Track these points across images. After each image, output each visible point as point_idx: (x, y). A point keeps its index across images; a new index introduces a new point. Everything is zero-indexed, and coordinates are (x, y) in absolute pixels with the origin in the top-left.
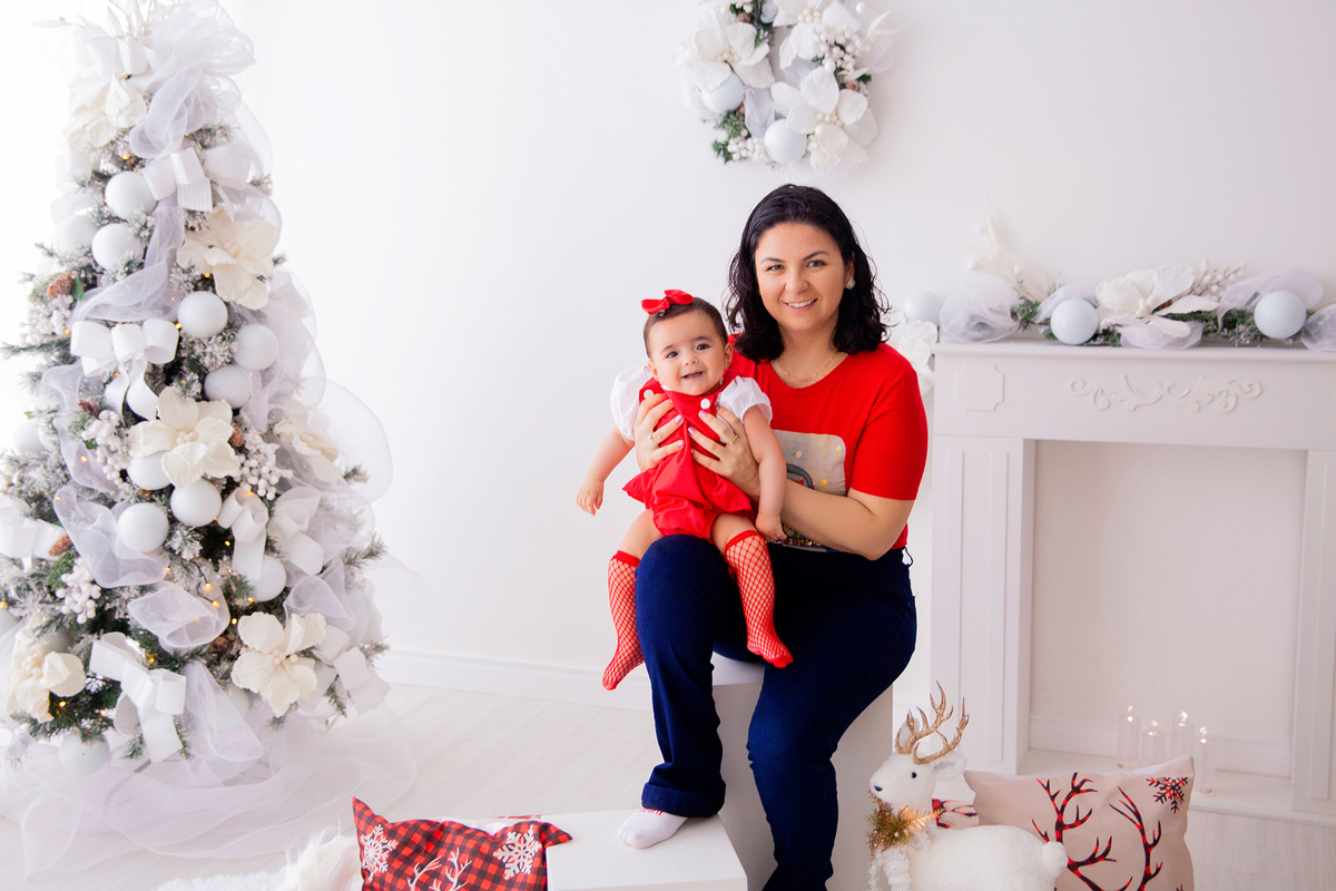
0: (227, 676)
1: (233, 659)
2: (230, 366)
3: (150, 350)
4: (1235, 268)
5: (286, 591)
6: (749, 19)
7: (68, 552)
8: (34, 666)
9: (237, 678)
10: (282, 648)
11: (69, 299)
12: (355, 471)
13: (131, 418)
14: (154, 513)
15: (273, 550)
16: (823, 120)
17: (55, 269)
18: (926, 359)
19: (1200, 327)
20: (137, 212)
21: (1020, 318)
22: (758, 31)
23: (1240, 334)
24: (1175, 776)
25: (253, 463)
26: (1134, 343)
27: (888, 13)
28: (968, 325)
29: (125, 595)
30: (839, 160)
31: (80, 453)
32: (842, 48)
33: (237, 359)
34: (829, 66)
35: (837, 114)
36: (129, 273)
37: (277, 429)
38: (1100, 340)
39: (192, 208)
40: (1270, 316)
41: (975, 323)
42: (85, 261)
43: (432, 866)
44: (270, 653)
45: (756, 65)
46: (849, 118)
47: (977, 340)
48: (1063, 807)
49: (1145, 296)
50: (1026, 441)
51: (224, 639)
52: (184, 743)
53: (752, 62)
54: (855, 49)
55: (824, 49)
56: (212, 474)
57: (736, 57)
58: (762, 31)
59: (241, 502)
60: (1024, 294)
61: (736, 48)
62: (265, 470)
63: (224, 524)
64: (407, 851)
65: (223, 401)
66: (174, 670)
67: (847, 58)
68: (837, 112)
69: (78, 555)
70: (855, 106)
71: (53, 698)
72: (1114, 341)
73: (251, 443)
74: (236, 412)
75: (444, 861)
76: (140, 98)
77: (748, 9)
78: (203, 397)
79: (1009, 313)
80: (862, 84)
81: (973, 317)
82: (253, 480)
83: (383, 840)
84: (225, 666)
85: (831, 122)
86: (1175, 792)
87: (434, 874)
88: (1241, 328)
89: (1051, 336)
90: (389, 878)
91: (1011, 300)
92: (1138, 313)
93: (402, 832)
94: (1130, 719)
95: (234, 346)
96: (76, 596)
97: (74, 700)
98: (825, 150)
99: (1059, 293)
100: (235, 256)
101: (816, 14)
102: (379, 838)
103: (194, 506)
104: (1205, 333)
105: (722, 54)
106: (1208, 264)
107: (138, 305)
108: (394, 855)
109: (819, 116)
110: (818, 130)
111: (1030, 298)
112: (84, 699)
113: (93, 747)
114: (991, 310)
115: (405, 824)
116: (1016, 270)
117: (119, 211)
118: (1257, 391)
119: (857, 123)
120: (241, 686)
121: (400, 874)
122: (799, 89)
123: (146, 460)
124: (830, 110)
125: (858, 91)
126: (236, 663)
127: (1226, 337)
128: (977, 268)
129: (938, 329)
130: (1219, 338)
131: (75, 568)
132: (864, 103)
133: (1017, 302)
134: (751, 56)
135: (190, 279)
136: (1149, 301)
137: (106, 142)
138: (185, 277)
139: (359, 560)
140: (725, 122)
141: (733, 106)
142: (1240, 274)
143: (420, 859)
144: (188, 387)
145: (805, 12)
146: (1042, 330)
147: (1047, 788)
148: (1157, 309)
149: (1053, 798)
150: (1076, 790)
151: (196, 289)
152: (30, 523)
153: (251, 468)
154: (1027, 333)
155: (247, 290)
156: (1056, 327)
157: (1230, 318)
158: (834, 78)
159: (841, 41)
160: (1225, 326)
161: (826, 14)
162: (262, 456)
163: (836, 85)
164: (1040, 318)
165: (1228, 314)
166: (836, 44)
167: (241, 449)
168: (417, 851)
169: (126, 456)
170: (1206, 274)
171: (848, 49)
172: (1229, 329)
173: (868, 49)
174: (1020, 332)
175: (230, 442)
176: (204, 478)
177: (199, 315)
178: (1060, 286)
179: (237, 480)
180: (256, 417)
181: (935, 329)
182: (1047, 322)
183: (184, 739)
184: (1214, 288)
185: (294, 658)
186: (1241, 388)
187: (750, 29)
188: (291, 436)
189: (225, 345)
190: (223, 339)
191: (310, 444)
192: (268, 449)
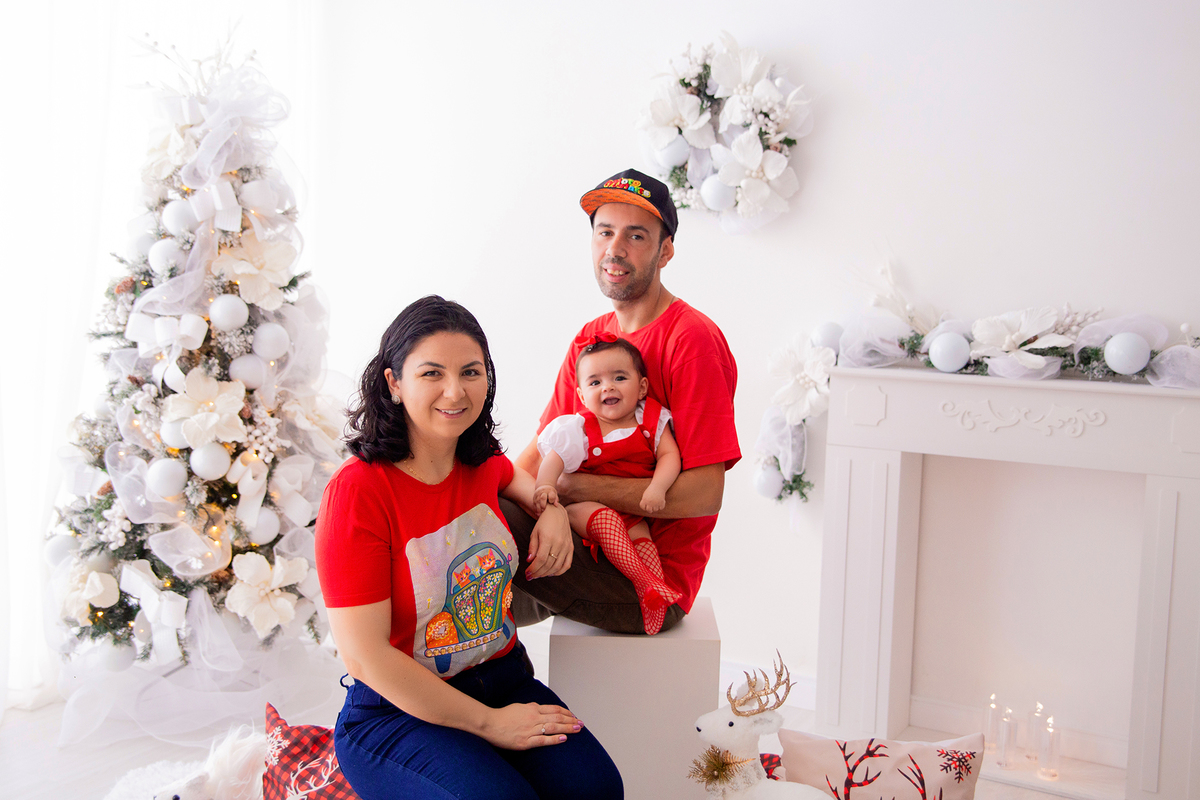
0: (222, 601)
1: (229, 588)
2: (250, 355)
3: (185, 339)
4: (1095, 311)
5: (279, 537)
6: (696, 92)
7: (109, 492)
8: (80, 581)
9: (230, 604)
10: (268, 583)
11: (131, 297)
13: (166, 391)
14: (177, 467)
15: (271, 503)
16: (751, 176)
17: (124, 273)
18: (825, 379)
19: (1057, 362)
20: (183, 230)
21: (907, 348)
22: (703, 102)
23: (1094, 369)
24: (964, 750)
25: (257, 432)
26: (997, 373)
27: (802, 86)
28: (862, 352)
29: (150, 530)
30: (761, 209)
31: (131, 419)
32: (766, 115)
33: (255, 349)
34: (753, 130)
35: (762, 171)
36: (171, 276)
37: (285, 408)
38: (970, 369)
39: (225, 229)
40: (1116, 355)
41: (868, 350)
42: (144, 268)
43: (314, 764)
44: (258, 586)
45: (700, 130)
46: (772, 175)
47: (870, 365)
48: (855, 768)
49: (1012, 333)
50: (903, 454)
51: (226, 573)
52: (185, 654)
53: (696, 127)
54: (778, 117)
55: (750, 116)
56: (222, 440)
57: (685, 124)
58: (705, 102)
59: (245, 463)
60: (914, 328)
61: (685, 116)
62: (265, 439)
63: (232, 480)
64: (296, 750)
65: (240, 382)
66: (181, 593)
67: (770, 124)
68: (762, 169)
69: (116, 497)
70: (777, 163)
71: (94, 610)
72: (982, 370)
73: (258, 417)
74: (250, 391)
75: (323, 762)
76: (192, 142)
77: (694, 83)
78: (225, 377)
79: (897, 343)
80: (785, 147)
81: (866, 345)
82: (256, 446)
83: (280, 739)
84: (222, 594)
85: (757, 177)
86: (962, 765)
87: (313, 771)
88: (1095, 364)
89: (929, 364)
90: (278, 771)
91: (903, 333)
92: (1005, 348)
93: (294, 734)
94: (993, 706)
95: (250, 339)
96: (112, 528)
97: (110, 611)
98: (748, 200)
99: (941, 326)
100: (260, 268)
101: (749, 88)
102: (276, 737)
103: (208, 464)
104: (1064, 367)
105: (673, 121)
106: (1069, 306)
107: (181, 302)
108: (285, 752)
109: (747, 172)
110: (743, 183)
111: (918, 332)
112: (118, 611)
113: (123, 649)
114: (883, 340)
115: (299, 729)
116: (908, 307)
117: (171, 230)
118: (1102, 419)
119: (779, 178)
120: (232, 610)
121: (286, 768)
122: (730, 149)
123: (173, 425)
124: (755, 167)
125: (780, 152)
126: (230, 592)
127: (1083, 372)
128: (878, 304)
129: (837, 356)
130: (1078, 373)
131: (114, 507)
132: (785, 162)
133: (907, 334)
134: (696, 121)
135: (220, 284)
136: (1013, 337)
137: (166, 176)
138: (216, 282)
140: (672, 175)
141: (679, 163)
142: (1097, 317)
143: (306, 758)
144: (210, 369)
145: (739, 86)
146: (922, 358)
147: (843, 750)
148: (1024, 344)
149: (846, 758)
150: (870, 754)
151: (225, 292)
152: (90, 470)
153: (256, 438)
154: (911, 360)
155: (265, 295)
156: (935, 356)
157: (1085, 355)
158: (759, 141)
159: (765, 110)
160: (1081, 362)
161: (757, 87)
162: (266, 428)
163: (760, 147)
164: (923, 350)
165: (1083, 351)
166: (761, 112)
167: (249, 420)
168: (305, 751)
169: (158, 421)
170: (1068, 316)
171: (771, 116)
172: (1085, 364)
173: (787, 117)
174: (908, 360)
175: (241, 415)
176: (218, 441)
177: (225, 312)
178: (942, 320)
179: (245, 445)
181: (833, 355)
182: (927, 353)
183: (185, 649)
184: (1074, 328)
185: (278, 592)
186: (1088, 416)
187: (695, 100)
188: (295, 414)
189: (242, 337)
190: (243, 332)
191: (314, 423)
192: (273, 422)
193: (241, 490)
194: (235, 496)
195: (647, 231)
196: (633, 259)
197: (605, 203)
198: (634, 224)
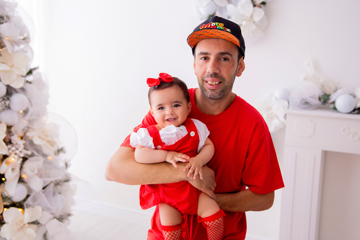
2: (8, 110)
10: (22, 221)
12: (62, 149)
15: (23, 181)
16: (247, 19)
18: (283, 115)
21: (322, 100)
25: (13, 148)
28: (301, 102)
33: (11, 106)
37: (27, 134)
38: (356, 112)
41: (303, 102)
44: (17, 224)
46: (257, 19)
47: (304, 108)
50: (323, 151)
51: (1, 216)
59: (8, 163)
60: (324, 91)
62: (18, 151)
63: (2, 172)
65: (4, 123)
68: (252, 16)
70: (259, 14)
73: (14, 140)
74: (9, 127)
79: (318, 98)
80: (262, 6)
81: (303, 100)
82: (13, 155)
85: (250, 20)
89: (335, 109)
91: (318, 93)
95: (7, 102)
99: (339, 92)
100: (12, 67)
109: (245, 18)
110: (244, 23)
111: (326, 93)
114: (310, 97)
116: (321, 81)
119: (260, 21)
120: (4, 238)
122: (237, 7)
124: (249, 15)
125: (261, 8)
126: (3, 228)
128: (305, 79)
129: (289, 103)
132: (263, 13)
133: (321, 94)
139: (61, 183)
141: (212, 14)
146: (332, 106)
153: (13, 151)
154: (325, 106)
155: (14, 80)
156: (338, 105)
158: (251, 3)
162: (18, 146)
163: (252, 5)
164: (331, 100)
167: (9, 143)
174: (322, 106)
175: (4, 140)
178: (340, 88)
179: (8, 155)
180: (18, 130)
181: (287, 103)
182: (334, 103)
185: (27, 225)
188: (33, 137)
189: (3, 102)
190: (3, 99)
191: (43, 139)
192: (21, 143)
193: (6, 176)
194: (3, 179)
195: (231, 55)
196: (224, 74)
197: (203, 39)
198: (223, 51)
